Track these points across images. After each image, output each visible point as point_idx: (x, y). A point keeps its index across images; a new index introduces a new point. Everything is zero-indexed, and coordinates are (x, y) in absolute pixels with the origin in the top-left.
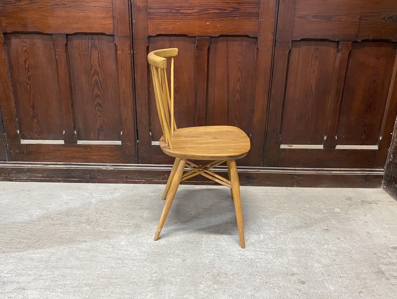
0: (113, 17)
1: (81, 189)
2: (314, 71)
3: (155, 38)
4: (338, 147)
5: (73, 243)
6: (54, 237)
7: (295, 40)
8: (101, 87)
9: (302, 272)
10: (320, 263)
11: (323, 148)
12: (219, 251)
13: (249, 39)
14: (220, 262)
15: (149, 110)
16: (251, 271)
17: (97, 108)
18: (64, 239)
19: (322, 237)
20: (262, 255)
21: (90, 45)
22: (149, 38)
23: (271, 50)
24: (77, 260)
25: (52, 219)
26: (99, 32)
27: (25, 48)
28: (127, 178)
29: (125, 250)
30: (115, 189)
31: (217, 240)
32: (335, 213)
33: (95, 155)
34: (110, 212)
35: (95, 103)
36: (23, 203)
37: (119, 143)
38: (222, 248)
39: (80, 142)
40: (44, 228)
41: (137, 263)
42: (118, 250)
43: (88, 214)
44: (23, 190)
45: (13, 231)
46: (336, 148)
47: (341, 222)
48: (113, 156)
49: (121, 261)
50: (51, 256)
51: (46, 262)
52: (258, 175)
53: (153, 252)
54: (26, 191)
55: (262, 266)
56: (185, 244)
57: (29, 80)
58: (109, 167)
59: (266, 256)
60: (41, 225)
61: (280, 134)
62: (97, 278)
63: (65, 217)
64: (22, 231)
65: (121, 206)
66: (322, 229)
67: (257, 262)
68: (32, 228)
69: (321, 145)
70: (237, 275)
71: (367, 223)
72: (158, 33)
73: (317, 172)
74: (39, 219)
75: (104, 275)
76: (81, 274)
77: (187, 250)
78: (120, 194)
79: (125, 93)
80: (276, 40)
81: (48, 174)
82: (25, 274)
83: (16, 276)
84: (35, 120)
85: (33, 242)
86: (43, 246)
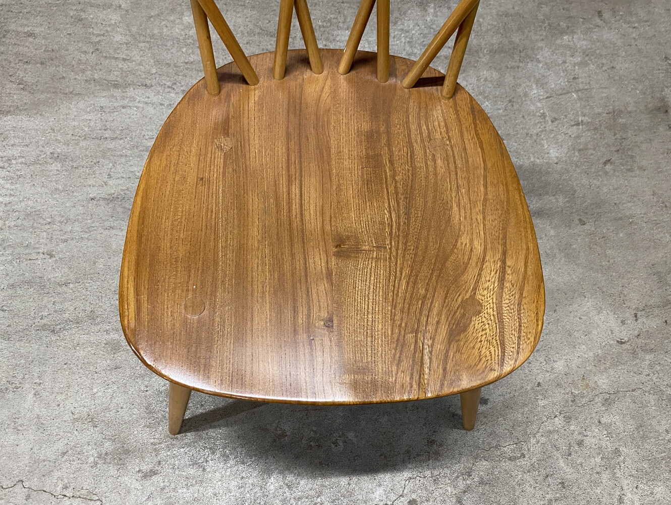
10: (543, 88)
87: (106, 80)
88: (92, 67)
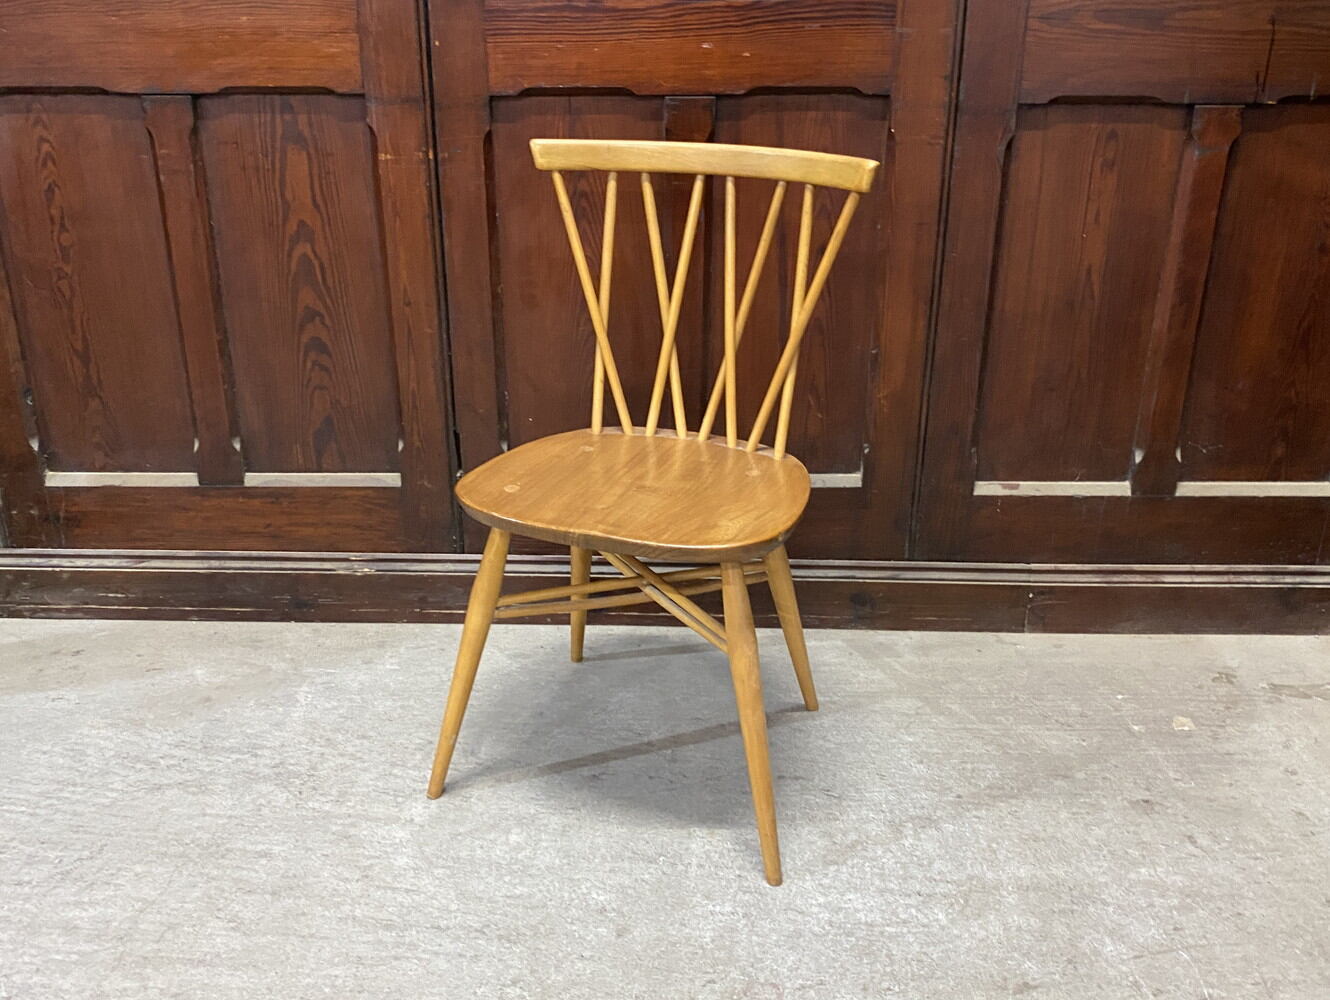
0: (361, 29)
1: (259, 644)
2: (1098, 214)
3: (512, 103)
4: (1187, 489)
6: (156, 838)
7: (1029, 101)
8: (325, 283)
9: (1057, 977)
10: (1124, 943)
11: (1129, 493)
12: (751, 893)
13: (858, 101)
14: (754, 938)
15: (499, 364)
16: (868, 976)
17: (313, 355)
18: (192, 845)
19: (1128, 832)
20: (908, 906)
21: (279, 131)
22: (494, 104)
23: (942, 142)
24: (234, 929)
25: (153, 765)
26: (309, 84)
27: (46, 147)
28: (423, 602)
29: (407, 891)
30: (382, 645)
32: (1174, 734)
33: (307, 525)
34: (357, 738)
35: (305, 339)
36: (53, 700)
37: (392, 479)
39: (253, 479)
40: (123, 800)
41: (451, 943)
42: (384, 888)
43: (283, 745)
44: (55, 653)
45: (11, 812)
46: (1178, 494)
47: (1198, 771)
48: (372, 528)
49: (394, 934)
50: (142, 915)
51: (121, 938)
52: (894, 592)
53: (508, 897)
54: (65, 655)
55: (908, 954)
56: (626, 864)
57: (66, 258)
58: (359, 565)
59: (926, 911)
60: (112, 790)
61: (975, 442)
63: (200, 756)
64: (42, 812)
65: (399, 711)
66: (1130, 802)
67: (891, 937)
68: (78, 801)
69: (1124, 480)
70: (818, 992)
71: (1294, 778)
72: (526, 86)
73: (1107, 580)
74: (107, 764)
75: (327, 990)
77: (634, 888)
78: (399, 664)
79: (408, 304)
80: (957, 104)
81: (145, 592)
84: (94, 404)
85: (80, 859)
86: (113, 875)
87: (373, 919)
88: (352, 899)
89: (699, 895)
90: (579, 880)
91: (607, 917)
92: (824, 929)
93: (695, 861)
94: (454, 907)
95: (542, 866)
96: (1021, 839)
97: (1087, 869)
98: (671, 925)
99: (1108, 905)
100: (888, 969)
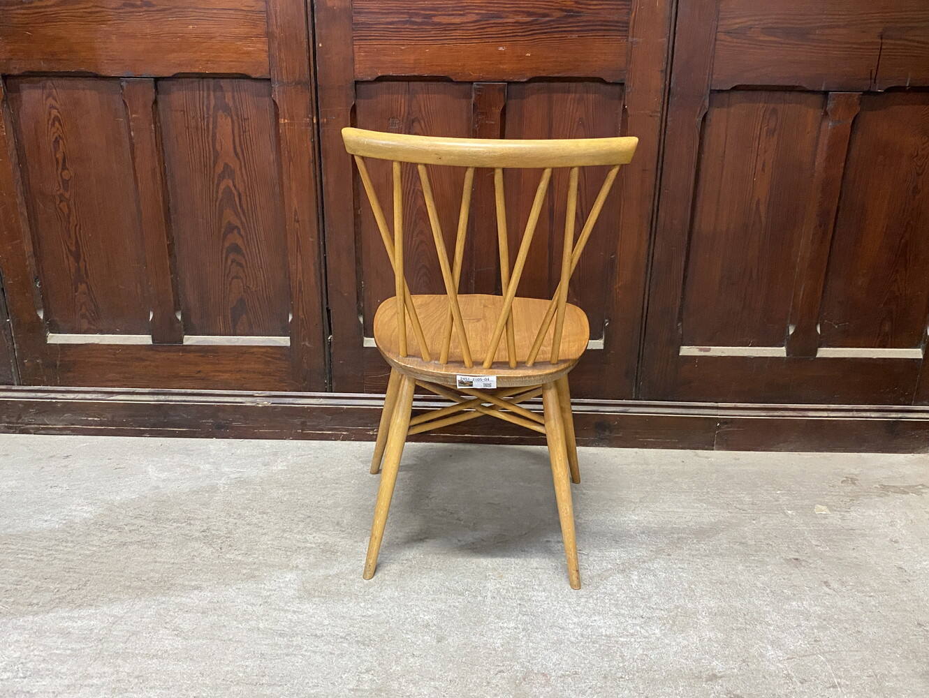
0: (269, 35)
1: (192, 453)
2: (764, 162)
3: (369, 86)
4: (824, 352)
5: (167, 592)
6: (123, 576)
7: (718, 88)
8: (241, 206)
9: (736, 670)
10: (780, 649)
11: (784, 355)
12: (528, 615)
13: (602, 87)
14: (530, 644)
15: (358, 261)
16: (608, 669)
17: (231, 256)
18: (148, 581)
19: (784, 579)
20: (635, 625)
21: (213, 102)
22: (357, 86)
23: (659, 115)
24: (177, 635)
25: (120, 530)
26: (234, 72)
27: (54, 112)
28: (303, 424)
29: (294, 612)
30: (275, 454)
31: (523, 586)
32: (815, 516)
33: (225, 371)
34: (260, 513)
35: (227, 244)
36: (51, 487)
37: (285, 341)
38: (537, 606)
39: (189, 340)
40: (100, 552)
41: (324, 645)
42: (279, 610)
43: (209, 518)
44: (51, 457)
45: (24, 559)
46: (818, 356)
47: (831, 540)
48: (270, 374)
49: (285, 639)
50: (114, 626)
51: (100, 640)
52: (625, 421)
53: (363, 616)
54: (59, 458)
55: (634, 655)
56: (443, 596)
57: (66, 189)
58: (260, 399)
59: (647, 628)
60: (93, 546)
61: (680, 319)
62: (223, 685)
63: (152, 524)
64: (45, 559)
65: (288, 496)
66: (785, 560)
67: (623, 645)
68: (69, 552)
69: (782, 346)
70: (573, 679)
71: (896, 545)
72: (379, 74)
73: (771, 414)
74: (89, 529)
75: (241, 675)
76: (184, 673)
77: (449, 612)
78: (287, 466)
79: (298, 221)
80: (670, 89)
81: (113, 417)
82: (48, 673)
83: (25, 678)
84: (82, 287)
85: (71, 589)
86: (94, 600)
87: (271, 629)
88: (258, 617)
89: (493, 616)
90: (411, 605)
91: (430, 630)
92: (577, 638)
93: (489, 594)
94: (326, 622)
95: (386, 597)
96: (711, 582)
97: (756, 602)
98: (474, 635)
99: (770, 625)
100: (621, 665)
